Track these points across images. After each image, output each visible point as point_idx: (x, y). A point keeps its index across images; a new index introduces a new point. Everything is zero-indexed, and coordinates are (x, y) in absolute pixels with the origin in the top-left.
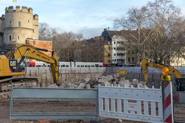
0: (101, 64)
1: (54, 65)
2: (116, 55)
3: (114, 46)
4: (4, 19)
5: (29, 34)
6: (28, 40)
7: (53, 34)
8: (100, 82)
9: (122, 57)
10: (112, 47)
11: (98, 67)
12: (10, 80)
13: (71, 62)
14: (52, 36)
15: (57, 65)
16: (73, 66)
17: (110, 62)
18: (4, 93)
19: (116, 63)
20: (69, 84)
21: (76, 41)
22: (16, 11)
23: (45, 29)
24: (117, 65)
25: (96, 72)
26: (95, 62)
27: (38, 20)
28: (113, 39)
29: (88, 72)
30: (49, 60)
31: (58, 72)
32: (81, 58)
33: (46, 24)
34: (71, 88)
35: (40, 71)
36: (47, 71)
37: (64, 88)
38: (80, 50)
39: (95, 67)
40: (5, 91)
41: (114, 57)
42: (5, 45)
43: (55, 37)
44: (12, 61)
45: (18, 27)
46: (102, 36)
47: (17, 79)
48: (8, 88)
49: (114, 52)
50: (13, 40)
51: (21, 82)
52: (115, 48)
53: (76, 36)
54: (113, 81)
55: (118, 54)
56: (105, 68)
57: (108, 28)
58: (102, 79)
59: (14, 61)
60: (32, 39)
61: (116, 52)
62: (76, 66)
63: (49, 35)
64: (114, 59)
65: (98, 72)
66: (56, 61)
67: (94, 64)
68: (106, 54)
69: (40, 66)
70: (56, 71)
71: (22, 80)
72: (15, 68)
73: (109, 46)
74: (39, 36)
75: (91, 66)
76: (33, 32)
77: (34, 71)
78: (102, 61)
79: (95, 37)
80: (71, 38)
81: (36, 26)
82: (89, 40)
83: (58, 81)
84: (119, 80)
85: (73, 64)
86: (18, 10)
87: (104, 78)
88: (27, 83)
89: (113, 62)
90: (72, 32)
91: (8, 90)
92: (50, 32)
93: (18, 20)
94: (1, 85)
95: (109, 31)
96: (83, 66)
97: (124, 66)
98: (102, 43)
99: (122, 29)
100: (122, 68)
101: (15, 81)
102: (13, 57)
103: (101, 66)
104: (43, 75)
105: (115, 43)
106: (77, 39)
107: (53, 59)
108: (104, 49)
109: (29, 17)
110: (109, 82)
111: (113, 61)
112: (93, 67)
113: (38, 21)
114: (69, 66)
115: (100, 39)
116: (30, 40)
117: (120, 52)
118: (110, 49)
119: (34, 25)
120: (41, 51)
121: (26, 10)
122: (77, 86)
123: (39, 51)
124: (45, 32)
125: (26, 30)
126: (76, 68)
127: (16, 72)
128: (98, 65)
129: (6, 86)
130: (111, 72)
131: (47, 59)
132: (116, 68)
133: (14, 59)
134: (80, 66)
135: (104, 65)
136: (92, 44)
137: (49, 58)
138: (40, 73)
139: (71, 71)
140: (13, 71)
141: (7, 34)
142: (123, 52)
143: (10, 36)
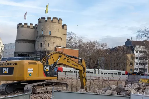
0: (124, 72)
1: (83, 72)
2: (138, 64)
3: (136, 55)
4: (37, 28)
5: (58, 42)
6: (57, 47)
7: (79, 42)
8: (127, 89)
9: (144, 66)
10: (134, 56)
11: (121, 75)
12: (43, 84)
13: (95, 69)
14: (78, 45)
15: (85, 71)
16: (97, 72)
17: (132, 71)
18: (38, 95)
19: (138, 71)
20: (97, 90)
21: (100, 50)
22: (48, 21)
23: (72, 38)
24: (139, 74)
25: (118, 79)
26: (118, 70)
27: (66, 29)
28: (135, 49)
29: (111, 79)
30: (78, 66)
31: (85, 78)
32: (104, 66)
33: (74, 33)
34: (99, 94)
35: (67, 76)
36: (73, 76)
37: (92, 93)
38: (103, 58)
39: (118, 75)
40: (39, 93)
41: (136, 66)
42: (36, 52)
43: (81, 45)
44: (46, 66)
45: (49, 36)
46: (125, 45)
47: (50, 83)
48: (42, 90)
49: (137, 61)
50: (44, 47)
51: (53, 86)
52: (137, 58)
53: (100, 45)
54: (138, 89)
55: (140, 64)
56: (127, 76)
57: (131, 38)
58: (128, 86)
59: (48, 66)
60: (60, 47)
61: (138, 61)
62: (100, 73)
63: (76, 43)
64: (137, 68)
65: (120, 79)
66: (84, 68)
67: (117, 71)
68: (128, 63)
69: (67, 72)
70: (84, 77)
71: (54, 84)
72: (49, 73)
73: (132, 55)
74: (67, 44)
75: (114, 74)
76: (62, 40)
77: (61, 75)
78: (124, 70)
79: (118, 47)
80: (96, 47)
81: (65, 35)
82: (112, 49)
83: (85, 86)
84: (145, 89)
85: (97, 71)
86: (49, 20)
87: (130, 86)
88: (58, 87)
89: (135, 71)
90: (96, 41)
91: (41, 92)
92: (77, 41)
93: (49, 29)
94: (36, 88)
95: (132, 41)
96: (107, 73)
97: (146, 75)
98: (125, 52)
99: (145, 40)
100: (145, 77)
101: (47, 84)
102: (47, 62)
103: (124, 74)
104: (69, 80)
105: (137, 52)
106: (101, 48)
107: (82, 66)
108: (126, 58)
109: (59, 26)
110: (135, 89)
111: (135, 69)
112: (116, 75)
113: (66, 31)
114: (94, 73)
115: (124, 49)
116: (59, 47)
117: (142, 61)
118: (133, 58)
119: (63, 34)
120: (71, 58)
121: (56, 21)
122: (104, 92)
123: (69, 58)
124: (72, 40)
125: (55, 38)
126: (100, 75)
127: (49, 76)
128: (121, 73)
129: (40, 89)
130: (133, 80)
131: (76, 66)
132: (139, 76)
133: (48, 65)
134: (104, 73)
135: (127, 74)
136: (115, 53)
137: (78, 65)
138: (67, 78)
139: (95, 78)
140: (47, 75)
141: (38, 42)
142: (145, 61)
143: (41, 44)
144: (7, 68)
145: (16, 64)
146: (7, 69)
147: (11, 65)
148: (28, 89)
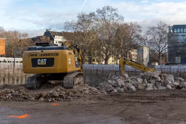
28: (55, 39)
46: (44, 36)
57: (50, 29)
79: (37, 37)
95: (51, 32)
99: (62, 31)
105: (56, 42)
144: (44, 59)
145: (57, 54)
146: (44, 61)
147: (50, 55)
148: (69, 82)
